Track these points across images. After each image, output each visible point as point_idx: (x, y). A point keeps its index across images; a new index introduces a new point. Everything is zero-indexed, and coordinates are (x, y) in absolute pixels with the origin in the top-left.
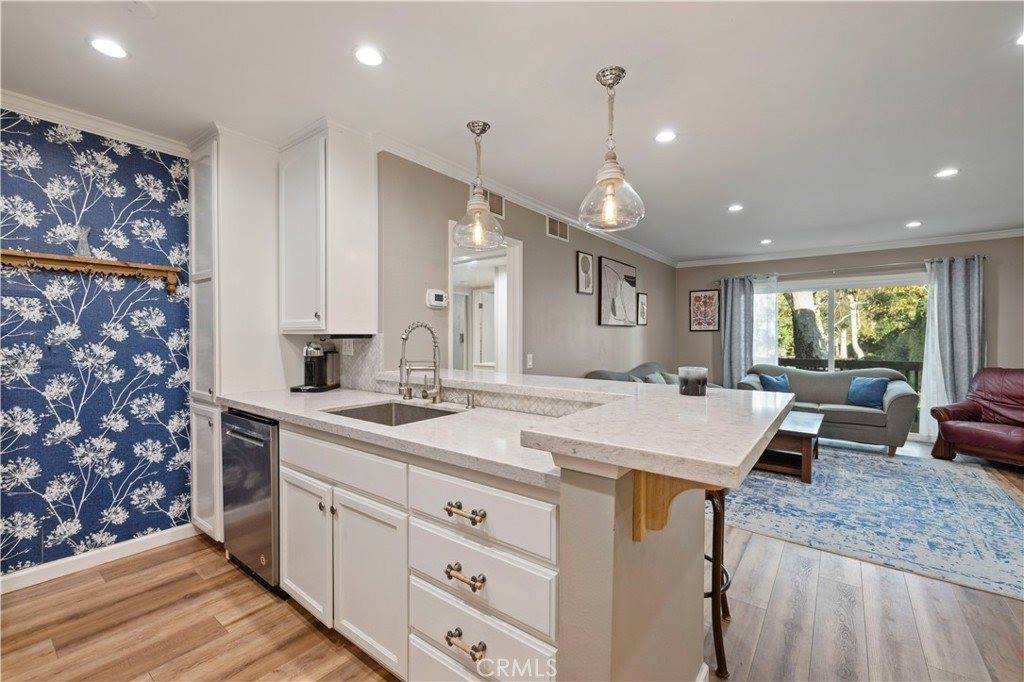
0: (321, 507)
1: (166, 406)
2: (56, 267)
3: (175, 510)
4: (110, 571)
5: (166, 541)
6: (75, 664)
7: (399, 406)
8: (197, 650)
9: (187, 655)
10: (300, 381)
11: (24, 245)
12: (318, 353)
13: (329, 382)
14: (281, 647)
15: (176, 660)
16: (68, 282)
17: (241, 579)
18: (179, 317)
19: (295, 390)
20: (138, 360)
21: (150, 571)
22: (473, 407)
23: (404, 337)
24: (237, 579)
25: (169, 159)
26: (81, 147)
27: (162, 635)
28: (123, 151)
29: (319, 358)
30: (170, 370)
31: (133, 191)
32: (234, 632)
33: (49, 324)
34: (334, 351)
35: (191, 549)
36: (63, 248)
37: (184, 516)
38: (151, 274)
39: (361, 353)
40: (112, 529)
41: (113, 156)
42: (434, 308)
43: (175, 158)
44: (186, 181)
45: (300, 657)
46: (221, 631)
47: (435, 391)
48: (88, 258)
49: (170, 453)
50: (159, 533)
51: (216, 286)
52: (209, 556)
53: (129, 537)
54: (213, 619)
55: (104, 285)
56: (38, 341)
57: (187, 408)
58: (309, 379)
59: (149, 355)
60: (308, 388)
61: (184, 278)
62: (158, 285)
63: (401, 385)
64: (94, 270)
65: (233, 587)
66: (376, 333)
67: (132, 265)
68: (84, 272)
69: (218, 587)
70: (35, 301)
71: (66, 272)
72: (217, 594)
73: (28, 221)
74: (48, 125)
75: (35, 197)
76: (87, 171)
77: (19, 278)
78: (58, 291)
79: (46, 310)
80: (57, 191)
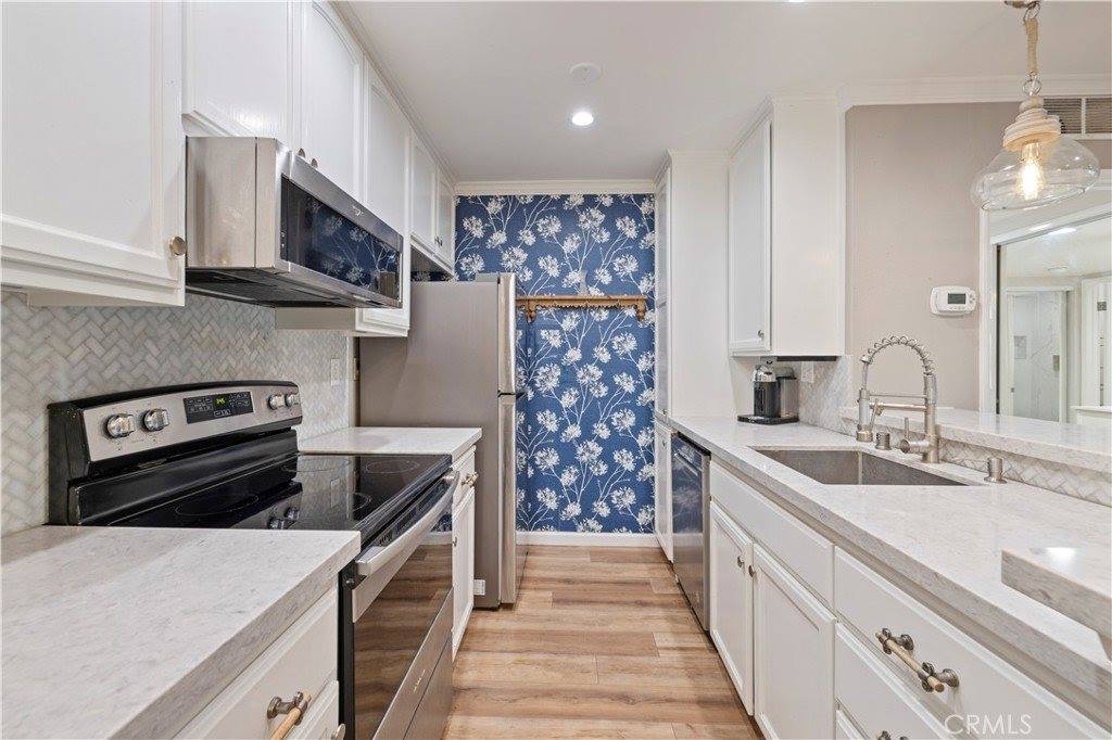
0: (740, 563)
1: (637, 421)
2: (568, 305)
3: (642, 518)
4: (597, 554)
5: (636, 544)
6: (558, 620)
7: (868, 457)
8: (632, 658)
9: (623, 658)
10: (749, 410)
11: (552, 290)
12: (770, 379)
13: (784, 415)
14: (703, 702)
15: (615, 657)
16: (575, 315)
17: (683, 607)
18: (647, 341)
19: (742, 419)
20: (617, 379)
21: (619, 566)
22: (1001, 480)
23: (864, 359)
24: (680, 606)
25: (640, 198)
26: (582, 208)
27: (614, 628)
28: (608, 202)
29: (772, 384)
30: (639, 389)
31: (614, 234)
32: (666, 658)
33: (564, 349)
34: (792, 377)
35: (652, 559)
36: (572, 290)
37: (649, 525)
38: (626, 304)
39: (822, 379)
40: (600, 519)
41: (602, 209)
42: (944, 315)
43: (645, 196)
44: (653, 215)
45: (717, 726)
46: (653, 651)
47: (925, 443)
48: (586, 296)
49: (639, 465)
50: (631, 534)
51: (669, 309)
52: (663, 572)
53: (610, 530)
54: (651, 635)
55: (595, 316)
56: (558, 361)
57: (652, 426)
58: (759, 407)
59: (625, 374)
60: (756, 418)
61: (650, 304)
62: (631, 312)
63: (859, 428)
64: (590, 304)
65: (674, 612)
66: (842, 354)
67: (612, 297)
68: (583, 307)
69: (663, 605)
70: (556, 332)
72: (660, 612)
73: (554, 272)
74: (564, 197)
75: (558, 254)
76: (587, 226)
77: (549, 316)
78: (569, 323)
79: (563, 338)
80: (569, 246)
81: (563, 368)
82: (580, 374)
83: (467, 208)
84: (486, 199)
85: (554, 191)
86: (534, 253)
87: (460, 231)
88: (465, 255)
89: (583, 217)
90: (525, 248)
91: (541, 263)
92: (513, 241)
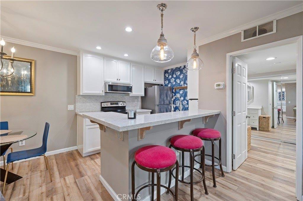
2: (181, 88)
42: (218, 89)
73: (179, 82)
74: (181, 67)
75: (179, 78)
76: (184, 72)
77: (178, 91)
78: (181, 92)
79: (180, 95)
80: (181, 77)
83: (166, 72)
84: (168, 70)
86: (176, 79)
87: (165, 76)
88: (165, 81)
89: (184, 70)
90: (174, 78)
91: (177, 81)
92: (172, 77)
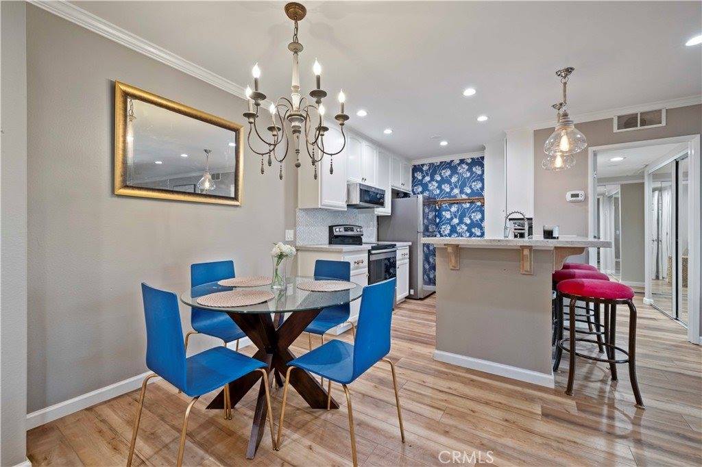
11: (447, 197)
16: (456, 206)
20: (473, 230)
26: (459, 164)
28: (469, 161)
31: (472, 172)
33: (452, 219)
36: (455, 196)
38: (477, 200)
41: (467, 164)
42: (572, 202)
48: (460, 198)
55: (464, 206)
56: (449, 223)
59: (476, 228)
62: (479, 204)
64: (462, 201)
66: (534, 217)
68: (459, 202)
70: (449, 212)
71: (454, 203)
73: (448, 190)
74: (452, 161)
75: (449, 183)
76: (461, 171)
77: (446, 206)
78: (454, 209)
79: (451, 215)
80: (454, 179)
81: (452, 226)
82: (458, 228)
83: (416, 169)
84: (423, 165)
85: (448, 159)
86: (440, 183)
87: (414, 177)
88: (415, 186)
89: (459, 168)
90: (437, 181)
91: (443, 187)
92: (432, 179)
